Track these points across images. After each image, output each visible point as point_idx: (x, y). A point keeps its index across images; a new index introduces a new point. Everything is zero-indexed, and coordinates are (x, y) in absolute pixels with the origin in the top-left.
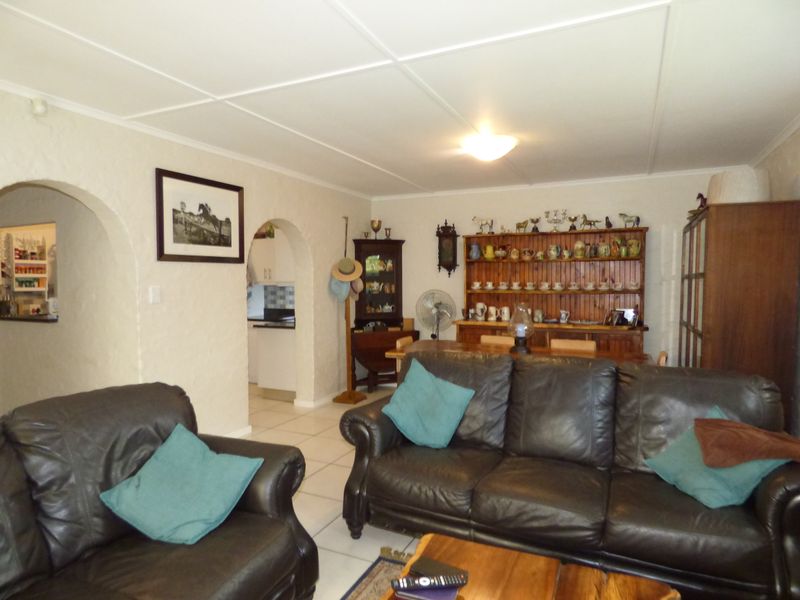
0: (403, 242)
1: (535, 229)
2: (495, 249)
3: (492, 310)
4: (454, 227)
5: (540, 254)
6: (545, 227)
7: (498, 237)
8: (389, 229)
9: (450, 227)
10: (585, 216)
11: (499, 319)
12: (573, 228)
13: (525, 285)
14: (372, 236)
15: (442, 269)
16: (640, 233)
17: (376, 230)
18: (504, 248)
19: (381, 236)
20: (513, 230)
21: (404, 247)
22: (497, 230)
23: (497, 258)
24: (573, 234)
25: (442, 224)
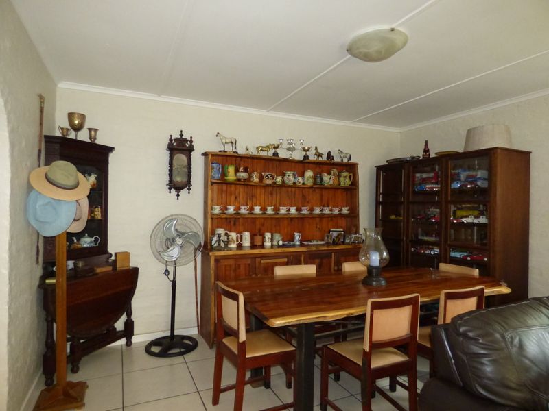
0: (111, 149)
1: (276, 154)
2: (237, 171)
3: (233, 235)
4: (191, 142)
5: (279, 179)
6: (282, 154)
7: (242, 157)
8: (96, 130)
9: (186, 140)
10: (316, 149)
11: (240, 247)
12: (306, 157)
13: (266, 210)
14: (72, 135)
15: (173, 190)
17: (77, 129)
18: (246, 170)
19: (83, 136)
20: (253, 152)
21: (112, 157)
22: (241, 151)
23: (239, 180)
24: (304, 163)
25: (176, 135)
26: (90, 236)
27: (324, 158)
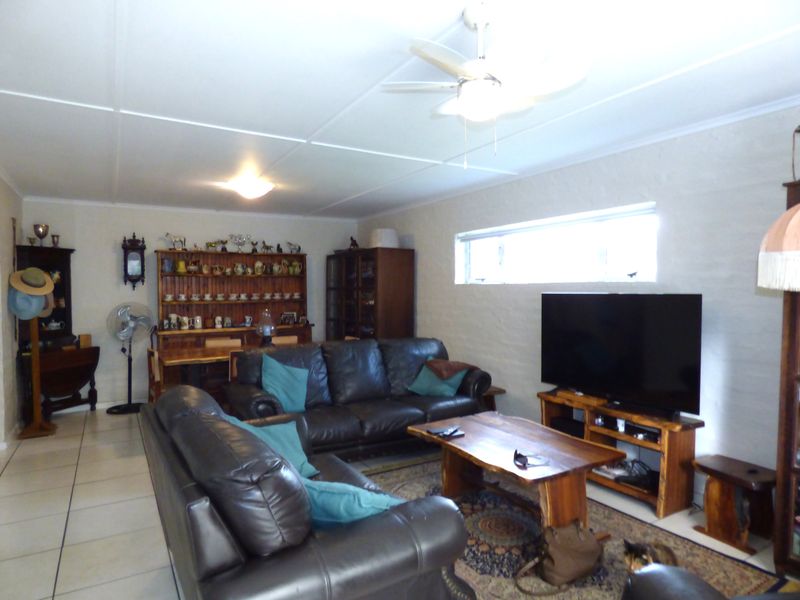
0: (72, 251)
1: (224, 249)
2: (187, 264)
3: (185, 319)
4: (143, 242)
5: (228, 270)
6: (231, 248)
7: (192, 254)
8: (58, 236)
9: (138, 241)
10: (264, 243)
11: (192, 328)
12: (254, 250)
13: (216, 296)
14: (37, 244)
15: (128, 282)
16: (301, 258)
17: (42, 236)
18: (195, 263)
19: (47, 243)
20: (202, 247)
21: (72, 256)
22: (189, 246)
23: (189, 272)
24: (254, 256)
25: (129, 237)
26: (57, 321)
27: (274, 250)
